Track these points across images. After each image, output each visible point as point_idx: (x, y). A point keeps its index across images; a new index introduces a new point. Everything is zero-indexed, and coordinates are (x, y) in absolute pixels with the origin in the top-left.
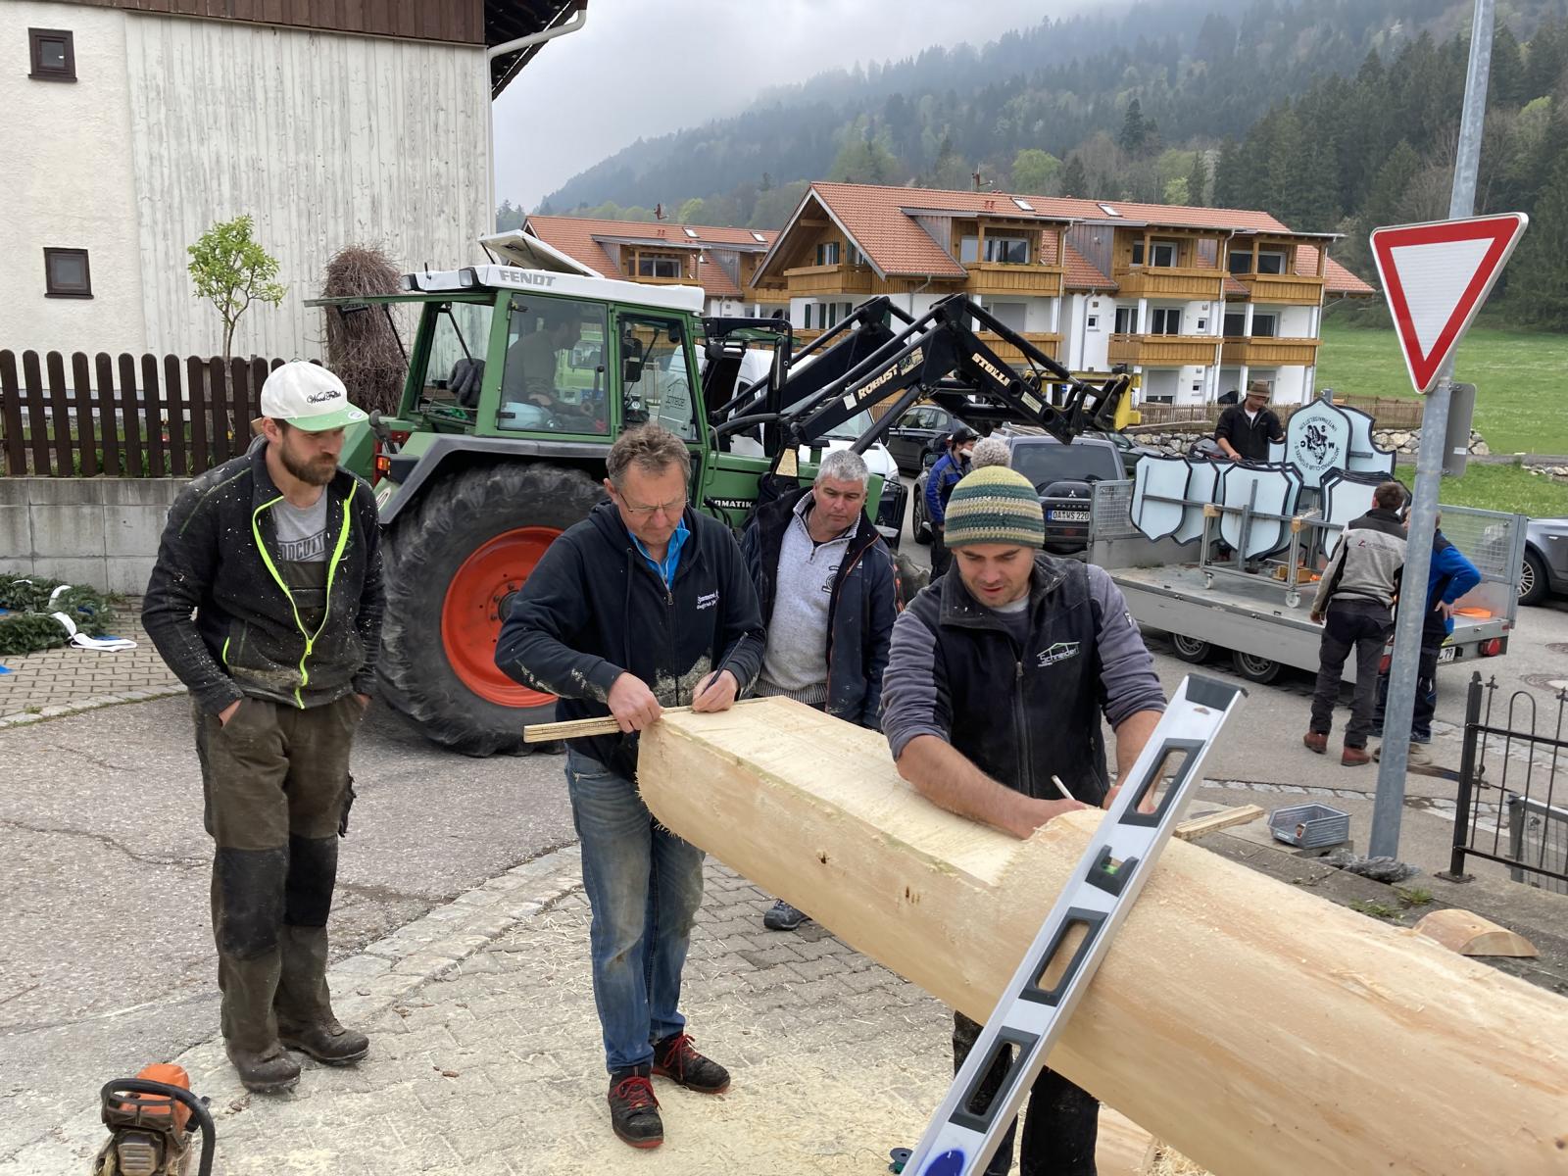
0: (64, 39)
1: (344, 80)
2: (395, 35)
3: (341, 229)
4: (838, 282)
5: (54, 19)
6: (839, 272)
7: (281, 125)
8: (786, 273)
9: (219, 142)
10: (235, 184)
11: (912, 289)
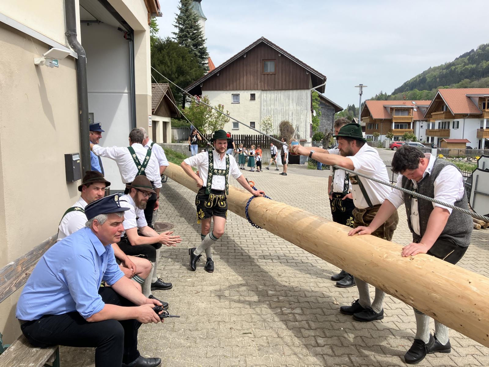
0: (254, 94)
1: (289, 96)
2: (296, 89)
3: (288, 117)
4: (444, 116)
5: (253, 92)
6: (444, 113)
7: (280, 103)
8: (432, 114)
9: (272, 107)
10: (274, 112)
11: (464, 117)
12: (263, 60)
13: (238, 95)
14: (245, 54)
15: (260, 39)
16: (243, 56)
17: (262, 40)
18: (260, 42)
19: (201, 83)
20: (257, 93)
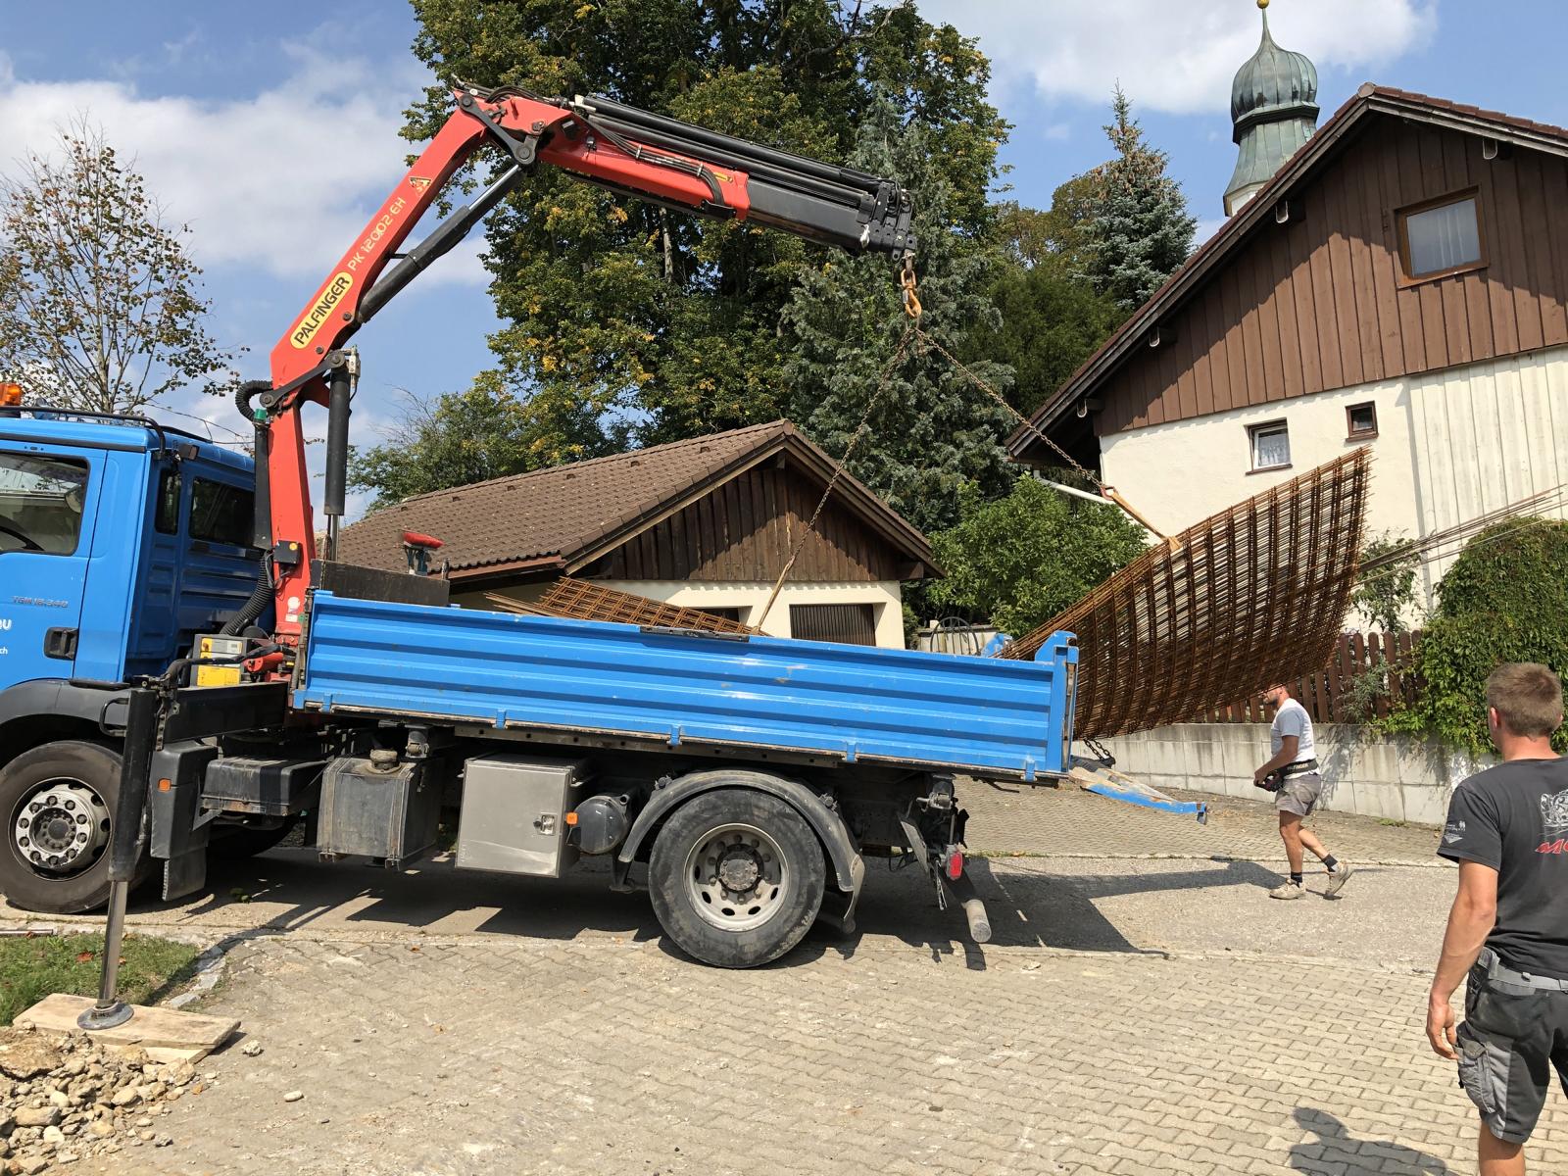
0: (1369, 407)
12: (1397, 212)
13: (1279, 427)
14: (1280, 203)
15: (1354, 103)
16: (1270, 217)
17: (1367, 100)
18: (1358, 115)
19: (1079, 402)
20: (1384, 398)
